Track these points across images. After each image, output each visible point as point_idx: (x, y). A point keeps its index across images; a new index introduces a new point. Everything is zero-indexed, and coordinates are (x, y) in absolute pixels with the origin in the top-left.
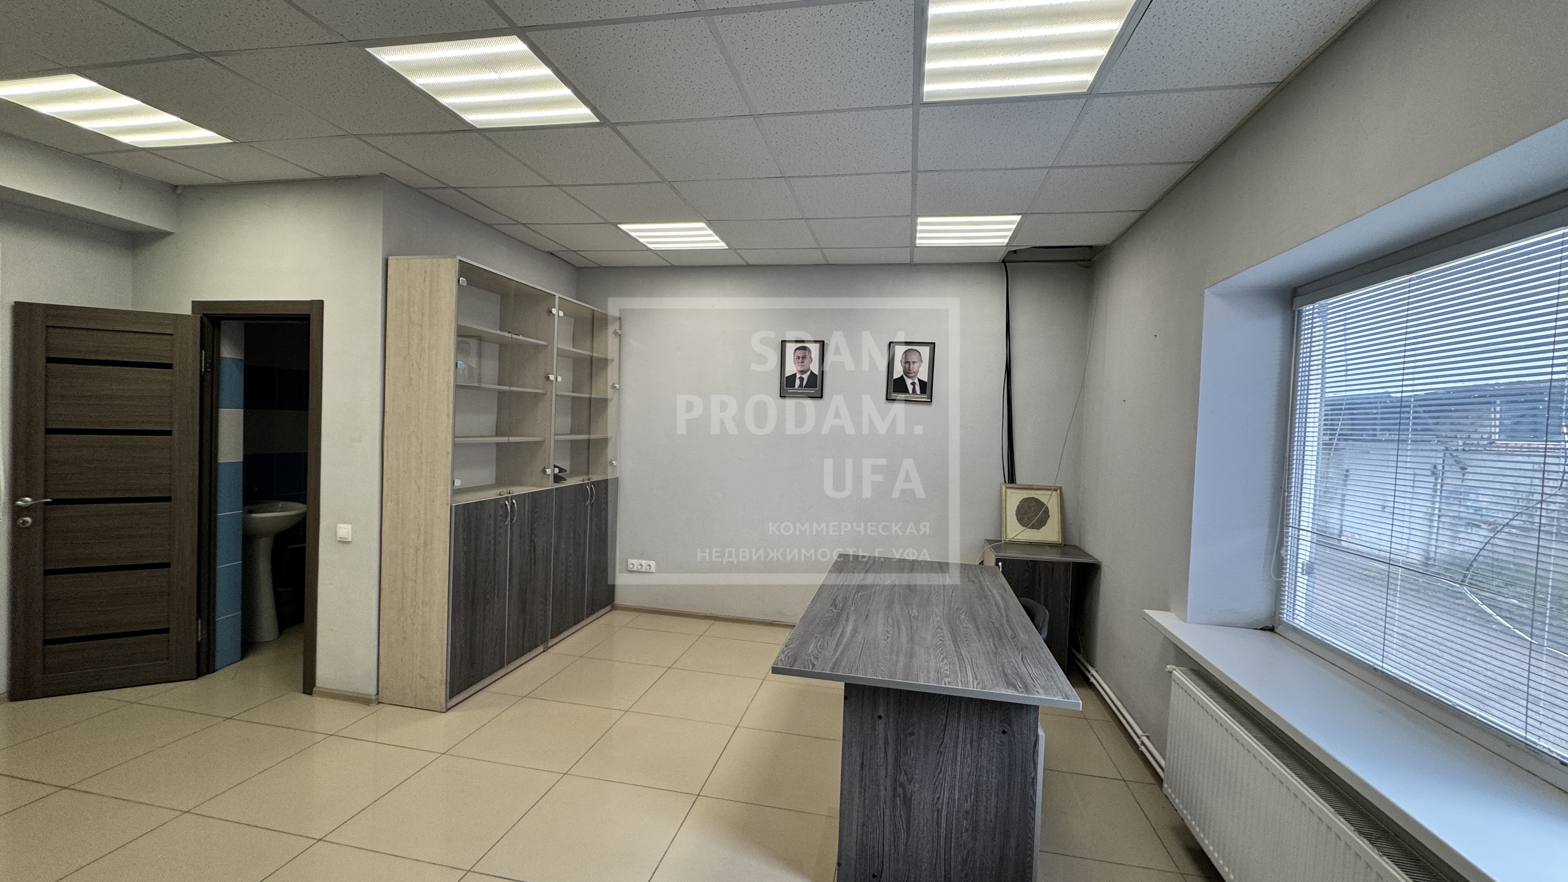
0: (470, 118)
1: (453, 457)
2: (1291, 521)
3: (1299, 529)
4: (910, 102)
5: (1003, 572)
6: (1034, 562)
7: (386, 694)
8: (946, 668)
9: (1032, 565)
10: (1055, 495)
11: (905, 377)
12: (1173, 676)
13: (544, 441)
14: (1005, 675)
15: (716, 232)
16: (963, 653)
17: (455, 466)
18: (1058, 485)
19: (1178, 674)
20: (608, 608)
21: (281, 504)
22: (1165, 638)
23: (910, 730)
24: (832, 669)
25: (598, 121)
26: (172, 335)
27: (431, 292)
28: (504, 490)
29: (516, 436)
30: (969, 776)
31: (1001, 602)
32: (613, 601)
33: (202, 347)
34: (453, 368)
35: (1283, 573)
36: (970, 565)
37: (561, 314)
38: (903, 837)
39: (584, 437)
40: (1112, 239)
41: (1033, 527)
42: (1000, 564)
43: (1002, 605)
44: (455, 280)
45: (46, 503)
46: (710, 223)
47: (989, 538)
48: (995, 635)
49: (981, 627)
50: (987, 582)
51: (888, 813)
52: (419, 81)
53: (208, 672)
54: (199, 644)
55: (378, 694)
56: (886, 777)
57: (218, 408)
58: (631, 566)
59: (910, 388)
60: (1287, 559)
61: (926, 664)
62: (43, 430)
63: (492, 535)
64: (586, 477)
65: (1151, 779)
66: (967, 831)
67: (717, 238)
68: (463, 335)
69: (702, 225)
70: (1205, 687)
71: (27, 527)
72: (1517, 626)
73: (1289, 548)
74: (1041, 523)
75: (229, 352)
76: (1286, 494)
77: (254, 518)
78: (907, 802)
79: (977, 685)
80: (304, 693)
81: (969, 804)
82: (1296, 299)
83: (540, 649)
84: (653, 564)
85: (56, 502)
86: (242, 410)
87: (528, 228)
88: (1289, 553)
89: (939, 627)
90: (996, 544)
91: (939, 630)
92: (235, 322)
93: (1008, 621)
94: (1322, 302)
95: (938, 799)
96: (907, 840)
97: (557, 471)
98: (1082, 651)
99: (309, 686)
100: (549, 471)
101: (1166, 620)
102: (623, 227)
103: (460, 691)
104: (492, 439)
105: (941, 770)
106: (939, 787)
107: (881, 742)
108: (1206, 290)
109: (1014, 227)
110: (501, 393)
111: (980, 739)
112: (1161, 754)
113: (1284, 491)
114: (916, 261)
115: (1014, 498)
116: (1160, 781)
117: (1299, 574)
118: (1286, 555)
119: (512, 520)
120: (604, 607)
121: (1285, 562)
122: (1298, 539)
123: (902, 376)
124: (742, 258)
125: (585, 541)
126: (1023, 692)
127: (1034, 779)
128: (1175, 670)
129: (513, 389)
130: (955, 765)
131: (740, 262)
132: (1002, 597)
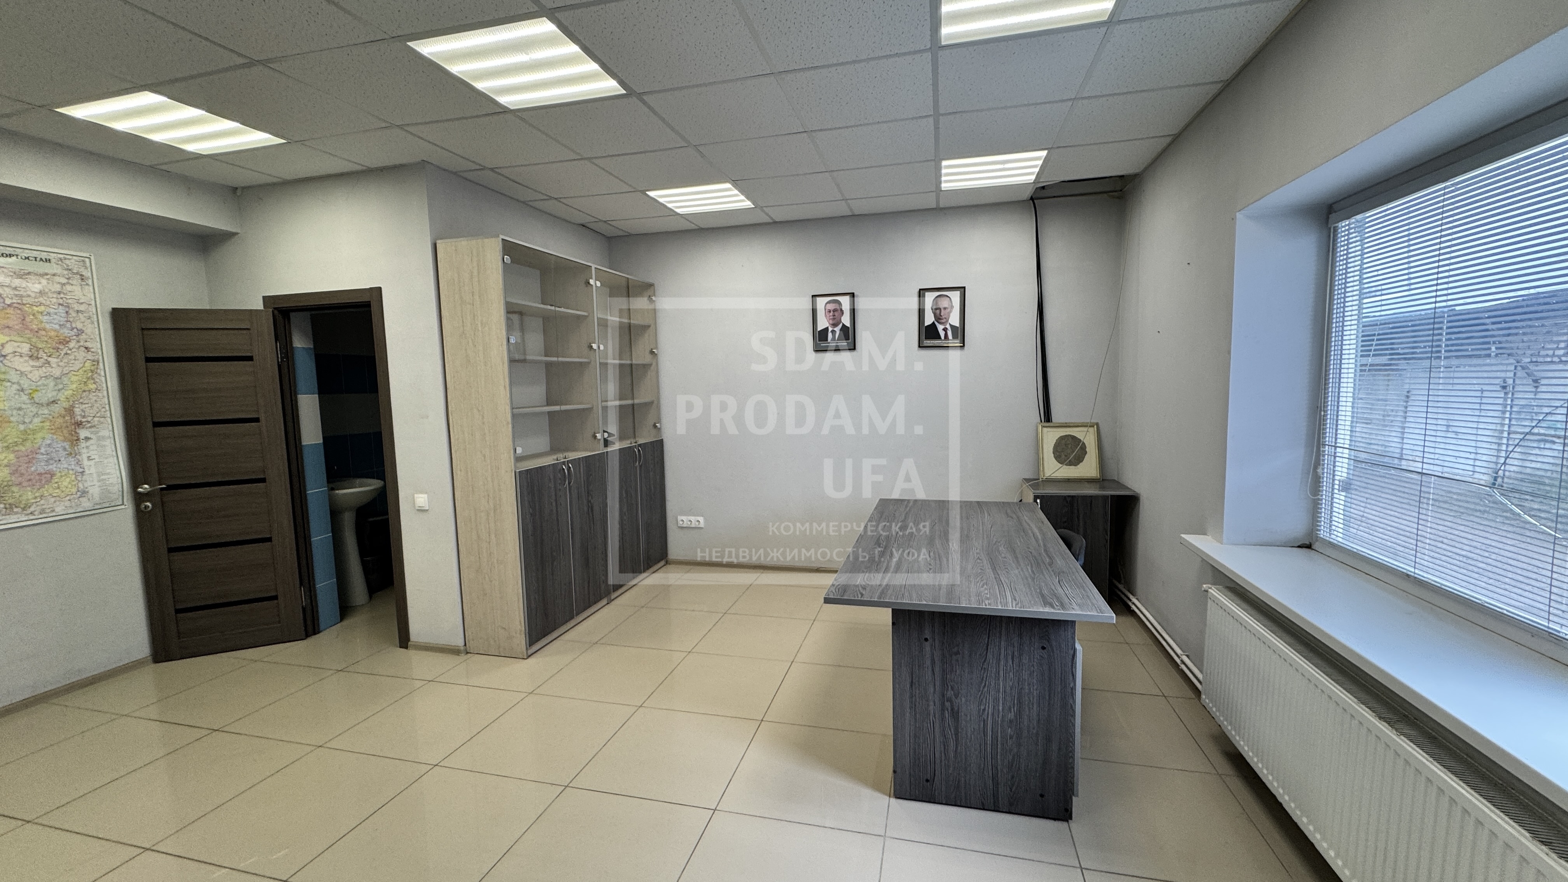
0: (504, 100)
1: (513, 427)
2: (1327, 439)
3: (1336, 447)
4: (929, 47)
5: (1041, 508)
6: (1073, 497)
7: (471, 645)
8: (986, 592)
9: (1071, 500)
10: (1092, 431)
11: (936, 323)
12: (1209, 594)
13: (592, 408)
14: (1043, 596)
15: (742, 191)
16: (1002, 578)
17: (516, 436)
18: (1094, 421)
19: (1214, 592)
20: (662, 563)
21: (358, 481)
22: (1203, 560)
23: (955, 650)
24: (880, 597)
25: (625, 92)
26: (248, 329)
27: (479, 273)
28: (561, 456)
29: (566, 404)
30: (1011, 689)
31: (1038, 534)
32: (667, 556)
33: (277, 339)
34: (505, 343)
35: (1319, 491)
36: (1008, 503)
37: (598, 284)
38: (952, 744)
39: (629, 402)
40: (1142, 167)
41: (1070, 464)
42: (1038, 501)
43: (1040, 537)
44: (500, 258)
45: (162, 489)
46: (735, 183)
47: (1027, 477)
48: (1033, 562)
49: (1019, 556)
50: (1026, 517)
51: (937, 725)
52: (455, 69)
53: (315, 634)
54: (304, 609)
55: (465, 645)
56: (934, 692)
57: (296, 394)
58: (681, 523)
59: (942, 334)
60: (1323, 478)
61: (968, 590)
62: (151, 424)
63: (554, 497)
64: (633, 441)
65: (1191, 694)
66: (1011, 738)
67: (742, 197)
68: (512, 310)
69: (728, 185)
70: (1239, 602)
71: (148, 512)
72: (1543, 521)
73: (1326, 466)
74: (1078, 460)
75: (300, 342)
76: (1323, 413)
77: (337, 494)
78: (955, 714)
79: (1016, 605)
80: (401, 647)
81: (1013, 713)
82: (1330, 216)
83: (604, 601)
84: (701, 519)
85: (170, 488)
86: (317, 395)
87: (560, 202)
88: (1326, 471)
89: (978, 558)
90: (1034, 482)
91: (979, 561)
92: (301, 313)
93: (1046, 551)
94: (1359, 217)
95: (984, 710)
96: (957, 748)
97: (606, 435)
98: (1123, 582)
99: (404, 640)
100: (599, 436)
101: (1204, 543)
102: (652, 194)
103: (538, 639)
104: (545, 408)
105: (985, 684)
106: (984, 700)
107: (928, 663)
108: (1238, 214)
109: (1040, 162)
110: (548, 365)
111: (1020, 655)
112: (1199, 669)
113: (1321, 411)
114: (941, 206)
115: (1051, 436)
116: (1198, 693)
117: (1336, 491)
118: (1323, 473)
119: (569, 483)
120: (659, 562)
121: (1321, 480)
122: (1335, 457)
123: (934, 322)
124: (767, 214)
125: (637, 501)
126: (1059, 609)
127: (1073, 689)
128: (1211, 588)
129: (560, 359)
130: (999, 679)
131: (767, 219)
132: (1040, 530)
